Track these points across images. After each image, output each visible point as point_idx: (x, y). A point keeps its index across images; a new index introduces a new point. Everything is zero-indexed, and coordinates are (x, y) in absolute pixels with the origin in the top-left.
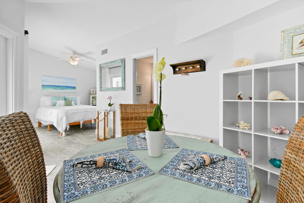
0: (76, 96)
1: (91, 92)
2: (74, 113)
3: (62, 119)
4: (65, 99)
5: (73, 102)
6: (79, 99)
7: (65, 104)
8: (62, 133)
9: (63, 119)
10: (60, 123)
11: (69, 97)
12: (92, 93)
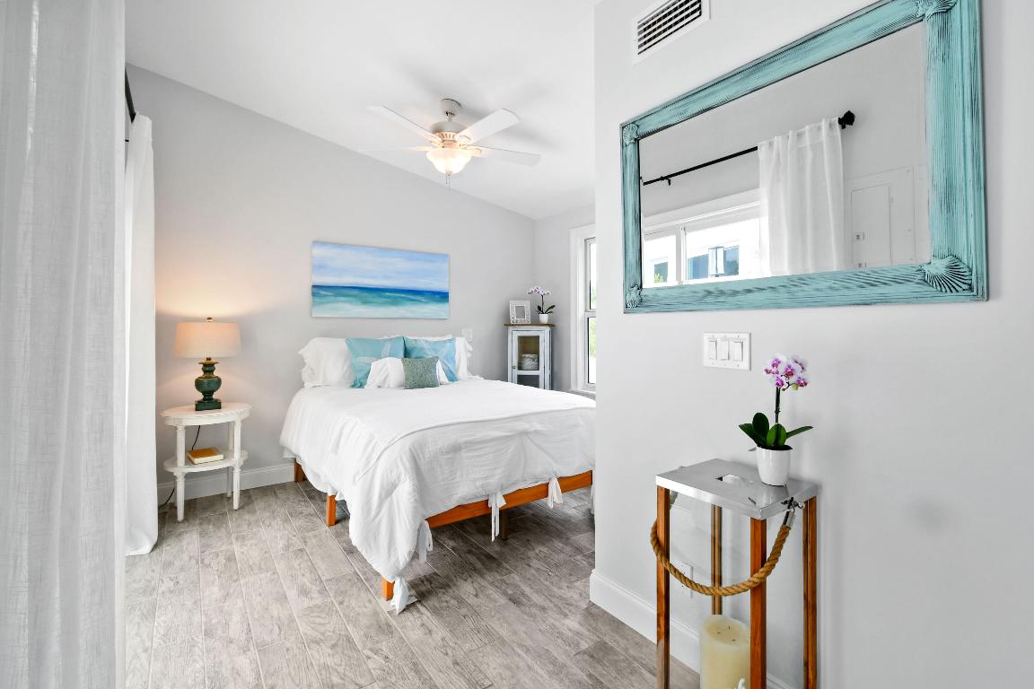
0: (450, 337)
1: (513, 314)
2: (456, 449)
3: (389, 490)
4: (407, 354)
5: (439, 365)
6: (463, 350)
7: (407, 379)
8: (390, 587)
9: (394, 495)
10: (380, 521)
11: (423, 339)
12: (514, 318)
